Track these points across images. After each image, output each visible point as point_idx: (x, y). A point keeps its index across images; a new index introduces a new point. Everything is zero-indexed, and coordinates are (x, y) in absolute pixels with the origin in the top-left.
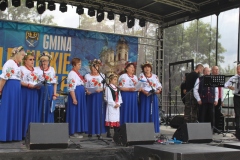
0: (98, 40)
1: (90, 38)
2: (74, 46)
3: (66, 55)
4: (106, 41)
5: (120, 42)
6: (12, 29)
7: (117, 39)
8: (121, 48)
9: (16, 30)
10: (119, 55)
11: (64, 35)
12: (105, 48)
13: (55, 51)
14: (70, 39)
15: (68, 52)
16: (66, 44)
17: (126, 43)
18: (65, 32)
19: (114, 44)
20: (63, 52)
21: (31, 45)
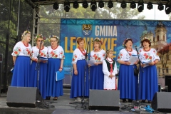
0: (139, 26)
1: (132, 25)
2: (119, 32)
3: (113, 39)
4: (145, 26)
5: (158, 26)
6: (73, 24)
7: (155, 24)
8: (159, 31)
9: (76, 24)
10: (158, 37)
11: (111, 25)
12: (145, 32)
13: (104, 37)
14: (115, 27)
15: (115, 37)
16: (112, 31)
17: (164, 26)
18: (111, 22)
19: (153, 28)
20: (111, 37)
21: (87, 34)
